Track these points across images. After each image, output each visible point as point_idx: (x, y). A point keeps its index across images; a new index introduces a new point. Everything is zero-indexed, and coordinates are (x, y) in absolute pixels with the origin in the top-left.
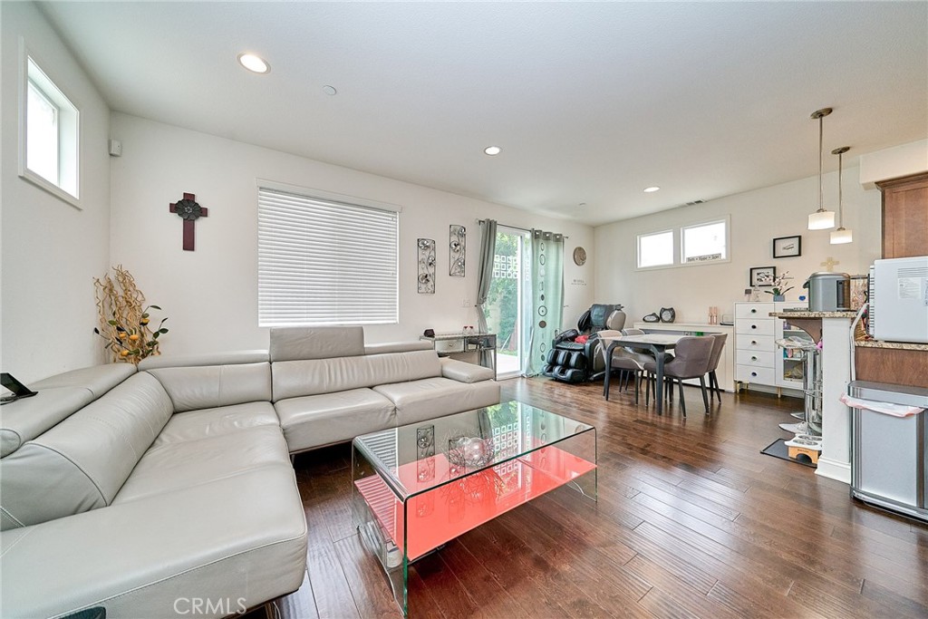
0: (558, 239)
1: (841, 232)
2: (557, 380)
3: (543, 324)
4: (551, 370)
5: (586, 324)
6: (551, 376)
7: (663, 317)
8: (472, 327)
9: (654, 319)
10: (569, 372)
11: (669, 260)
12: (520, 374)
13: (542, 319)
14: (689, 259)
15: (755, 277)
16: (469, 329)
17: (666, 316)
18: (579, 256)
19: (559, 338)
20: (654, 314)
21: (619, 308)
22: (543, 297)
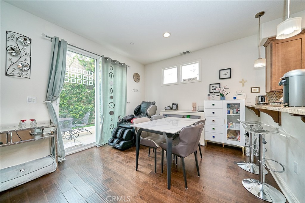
0: (123, 66)
1: (260, 60)
2: (115, 148)
3: (112, 113)
4: (112, 142)
5: (138, 112)
6: (112, 145)
7: (173, 108)
8: (33, 120)
9: (169, 108)
10: (122, 143)
11: (175, 80)
12: (95, 145)
13: (111, 110)
14: (184, 80)
15: (212, 88)
16: (28, 122)
17: (175, 107)
18: (137, 77)
19: (121, 120)
20: (169, 106)
21: (154, 103)
22: (112, 97)
